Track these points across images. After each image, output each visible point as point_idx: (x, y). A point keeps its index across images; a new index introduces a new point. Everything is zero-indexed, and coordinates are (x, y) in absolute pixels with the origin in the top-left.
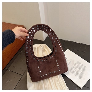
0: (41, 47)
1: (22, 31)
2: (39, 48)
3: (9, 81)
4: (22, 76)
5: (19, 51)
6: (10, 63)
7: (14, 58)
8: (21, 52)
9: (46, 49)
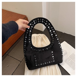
0: (40, 37)
1: (24, 23)
2: (38, 38)
3: (9, 66)
4: (21, 62)
5: (19, 38)
6: (11, 49)
7: (14, 44)
8: (21, 39)
9: (44, 39)
